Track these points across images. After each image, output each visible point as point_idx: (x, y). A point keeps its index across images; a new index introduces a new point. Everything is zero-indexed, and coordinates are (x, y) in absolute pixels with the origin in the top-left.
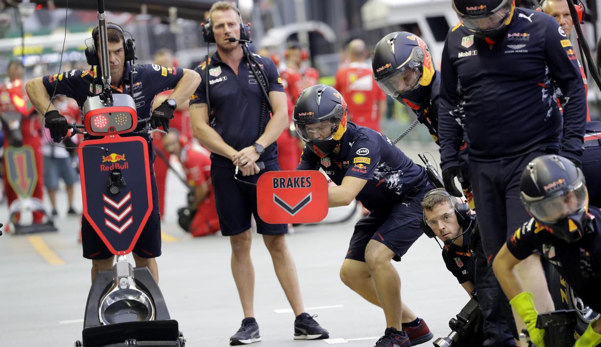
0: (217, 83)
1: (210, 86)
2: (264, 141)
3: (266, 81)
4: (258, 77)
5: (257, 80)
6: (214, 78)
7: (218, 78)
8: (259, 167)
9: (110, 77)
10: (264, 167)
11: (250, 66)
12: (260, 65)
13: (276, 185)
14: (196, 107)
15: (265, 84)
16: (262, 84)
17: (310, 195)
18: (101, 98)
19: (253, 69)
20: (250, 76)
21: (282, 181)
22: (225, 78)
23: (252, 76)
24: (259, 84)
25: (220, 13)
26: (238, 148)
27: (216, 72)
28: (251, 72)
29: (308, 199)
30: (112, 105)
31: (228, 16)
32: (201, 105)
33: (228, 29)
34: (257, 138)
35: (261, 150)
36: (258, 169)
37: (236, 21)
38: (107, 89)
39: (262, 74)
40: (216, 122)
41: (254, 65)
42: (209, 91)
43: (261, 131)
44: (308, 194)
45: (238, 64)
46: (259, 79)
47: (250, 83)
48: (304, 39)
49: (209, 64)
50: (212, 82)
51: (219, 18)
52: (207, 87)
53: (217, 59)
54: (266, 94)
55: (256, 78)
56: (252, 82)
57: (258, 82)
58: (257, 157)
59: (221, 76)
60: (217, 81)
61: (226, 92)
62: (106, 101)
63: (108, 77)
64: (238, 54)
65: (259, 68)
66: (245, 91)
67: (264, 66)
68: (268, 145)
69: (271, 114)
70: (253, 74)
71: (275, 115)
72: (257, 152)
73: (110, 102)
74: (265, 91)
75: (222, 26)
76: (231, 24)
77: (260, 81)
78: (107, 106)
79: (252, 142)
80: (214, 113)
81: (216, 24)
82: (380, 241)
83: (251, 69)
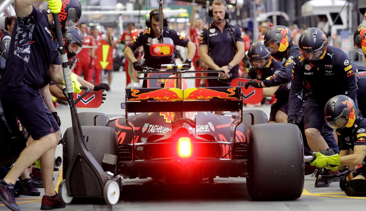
0: (213, 36)
1: (209, 37)
2: (232, 64)
3: (235, 37)
4: (231, 34)
5: (231, 36)
6: (212, 34)
7: (213, 33)
8: (230, 75)
9: (163, 30)
10: (232, 76)
11: (228, 29)
12: (233, 29)
13: (239, 85)
14: (203, 46)
15: (235, 38)
16: (233, 38)
17: (255, 91)
18: (158, 39)
19: (230, 31)
20: (228, 34)
21: (242, 83)
22: (217, 34)
23: (229, 34)
24: (232, 38)
25: (217, 6)
26: (220, 66)
27: (213, 31)
28: (229, 32)
29: (253, 93)
30: (163, 43)
31: (220, 8)
32: (205, 45)
33: (219, 14)
34: (230, 62)
35: (231, 68)
36: (229, 76)
37: (223, 11)
38: (161, 35)
39: (234, 33)
40: (211, 53)
41: (230, 29)
42: (209, 39)
43: (231, 59)
44: (253, 91)
45: (223, 28)
46: (232, 35)
47: (228, 37)
48: (275, 18)
49: (210, 27)
50: (210, 35)
51: (216, 8)
52: (208, 38)
53: (213, 25)
54: (235, 43)
55: (231, 35)
56: (229, 37)
57: (232, 37)
58: (229, 71)
59: (215, 33)
60: (213, 35)
61: (217, 40)
62: (160, 41)
63: (162, 30)
64: (224, 24)
65: (232, 30)
66: (225, 41)
67: (235, 30)
68: (234, 66)
69: (237, 52)
70: (230, 33)
71: (238, 52)
72: (229, 69)
73: (162, 41)
74: (234, 41)
75: (216, 12)
76: (220, 12)
77: (233, 36)
78: (160, 43)
79: (227, 64)
80: (211, 50)
81: (214, 11)
82: (283, 111)
83: (229, 31)
